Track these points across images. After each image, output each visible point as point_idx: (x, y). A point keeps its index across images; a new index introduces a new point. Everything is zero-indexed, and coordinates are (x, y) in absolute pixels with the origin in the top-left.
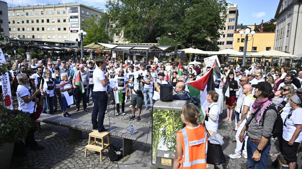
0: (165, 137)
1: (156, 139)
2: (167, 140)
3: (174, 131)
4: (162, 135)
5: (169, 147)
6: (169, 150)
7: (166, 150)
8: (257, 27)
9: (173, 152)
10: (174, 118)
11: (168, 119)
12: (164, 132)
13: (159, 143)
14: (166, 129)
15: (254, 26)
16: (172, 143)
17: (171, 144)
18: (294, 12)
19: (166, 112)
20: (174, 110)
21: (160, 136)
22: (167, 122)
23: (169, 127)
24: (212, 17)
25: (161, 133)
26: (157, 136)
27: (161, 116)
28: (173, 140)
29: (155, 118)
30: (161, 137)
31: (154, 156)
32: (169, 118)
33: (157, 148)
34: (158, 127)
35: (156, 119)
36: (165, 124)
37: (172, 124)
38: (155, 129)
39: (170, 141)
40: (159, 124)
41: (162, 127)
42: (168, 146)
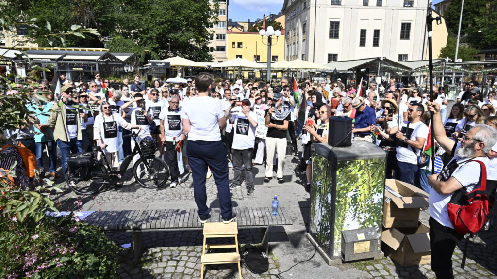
0: (355, 207)
1: (342, 214)
2: (359, 211)
3: (370, 193)
4: (351, 204)
5: (362, 221)
6: (362, 227)
7: (357, 228)
8: (252, 25)
9: (368, 228)
10: (370, 172)
11: (362, 175)
12: (355, 199)
13: (346, 219)
14: (357, 193)
15: (248, 24)
16: (366, 213)
17: (365, 216)
18: (311, 6)
19: (358, 163)
20: (372, 157)
21: (348, 206)
22: (360, 180)
23: (362, 188)
24: (198, 5)
25: (349, 200)
26: (343, 207)
27: (351, 171)
28: (368, 209)
29: (339, 176)
30: (350, 208)
31: (336, 244)
32: (364, 172)
33: (342, 228)
34: (345, 192)
35: (342, 179)
36: (355, 184)
37: (367, 182)
38: (339, 197)
39: (364, 211)
40: (346, 187)
41: (352, 190)
42: (360, 220)
